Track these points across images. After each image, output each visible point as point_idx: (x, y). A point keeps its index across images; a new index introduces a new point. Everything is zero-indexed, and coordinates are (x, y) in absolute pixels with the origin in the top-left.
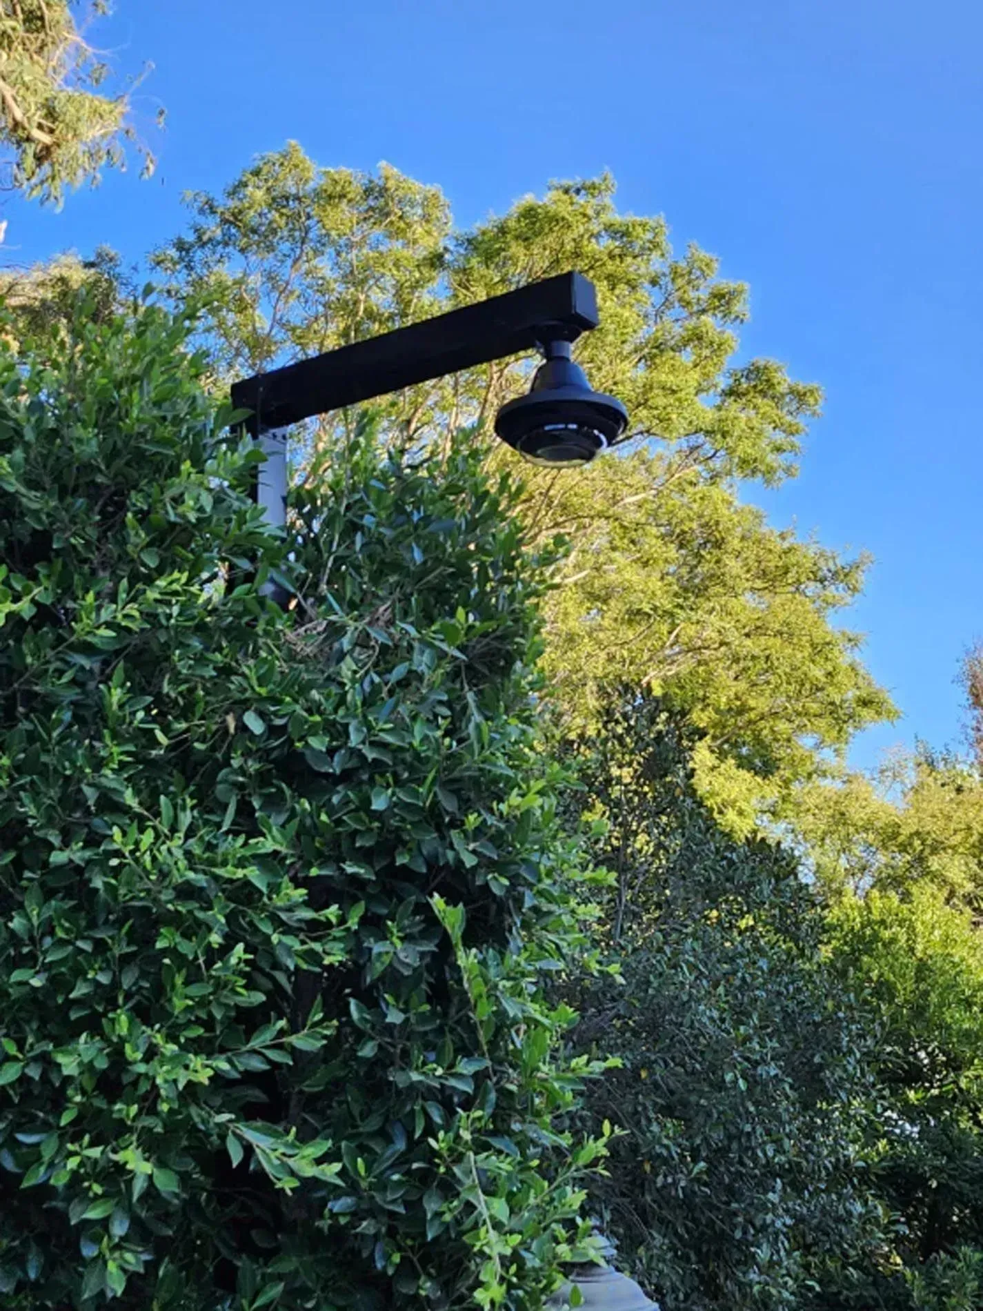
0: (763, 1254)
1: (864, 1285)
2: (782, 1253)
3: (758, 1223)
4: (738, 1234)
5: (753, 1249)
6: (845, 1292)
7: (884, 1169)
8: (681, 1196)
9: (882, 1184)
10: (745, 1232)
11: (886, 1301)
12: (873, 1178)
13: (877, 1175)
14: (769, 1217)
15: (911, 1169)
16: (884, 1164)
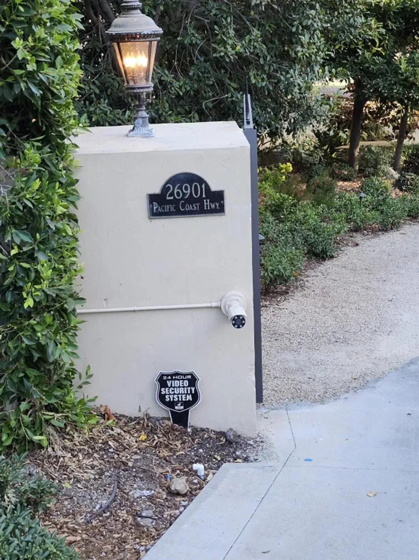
0: (305, 39)
1: (382, 64)
2: (316, 39)
3: (304, 24)
4: (294, 29)
5: (300, 37)
6: (372, 66)
7: (398, 9)
8: (263, 9)
9: (396, 16)
10: (297, 29)
11: (391, 70)
12: (392, 13)
13: (394, 12)
14: (310, 22)
15: (412, 9)
16: (398, 6)
